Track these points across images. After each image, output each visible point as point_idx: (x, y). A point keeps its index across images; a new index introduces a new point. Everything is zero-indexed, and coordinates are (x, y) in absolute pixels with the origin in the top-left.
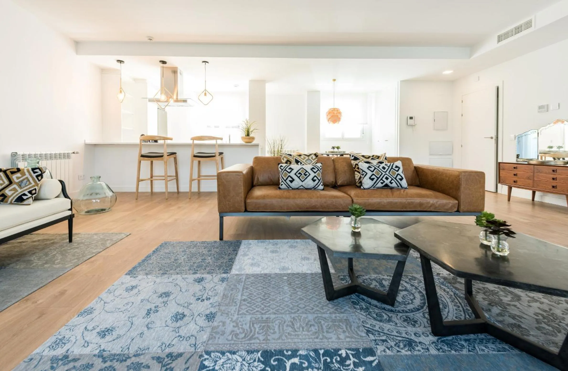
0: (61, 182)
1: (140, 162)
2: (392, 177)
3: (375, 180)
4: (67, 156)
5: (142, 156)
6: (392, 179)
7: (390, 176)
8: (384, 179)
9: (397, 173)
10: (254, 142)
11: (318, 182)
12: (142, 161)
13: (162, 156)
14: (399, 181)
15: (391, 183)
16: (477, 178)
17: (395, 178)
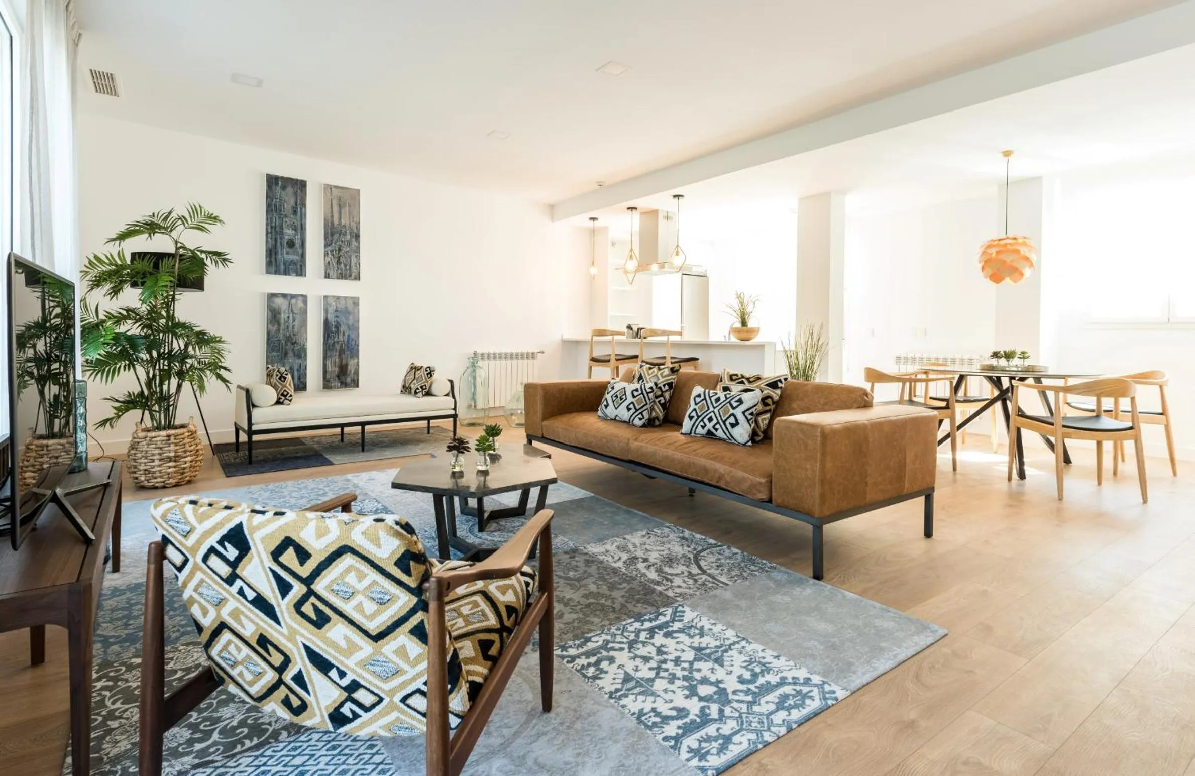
0: (451, 382)
1: (590, 368)
2: (719, 419)
3: (694, 420)
4: (532, 356)
5: (593, 360)
6: (718, 423)
7: (718, 415)
8: (706, 420)
9: (732, 411)
10: (756, 340)
11: (635, 413)
12: (593, 368)
13: (609, 361)
14: (729, 427)
15: (716, 430)
16: (801, 436)
17: (724, 422)
